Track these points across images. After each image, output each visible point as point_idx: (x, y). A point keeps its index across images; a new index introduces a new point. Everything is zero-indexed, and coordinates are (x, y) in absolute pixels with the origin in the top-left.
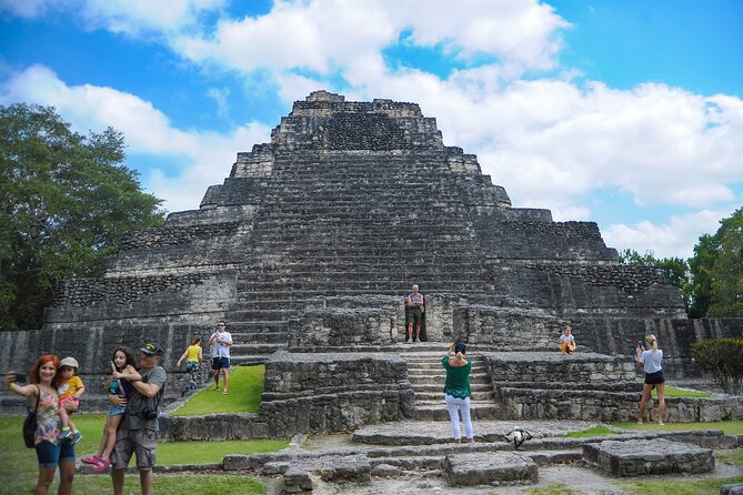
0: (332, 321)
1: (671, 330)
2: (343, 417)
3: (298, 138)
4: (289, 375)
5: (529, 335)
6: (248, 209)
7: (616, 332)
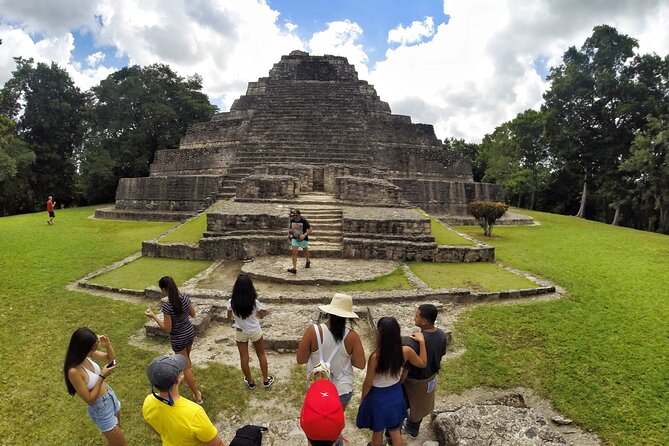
0: (259, 183)
1: (464, 189)
2: (244, 251)
3: (282, 74)
4: (219, 222)
5: (376, 196)
6: (251, 112)
7: (434, 188)
